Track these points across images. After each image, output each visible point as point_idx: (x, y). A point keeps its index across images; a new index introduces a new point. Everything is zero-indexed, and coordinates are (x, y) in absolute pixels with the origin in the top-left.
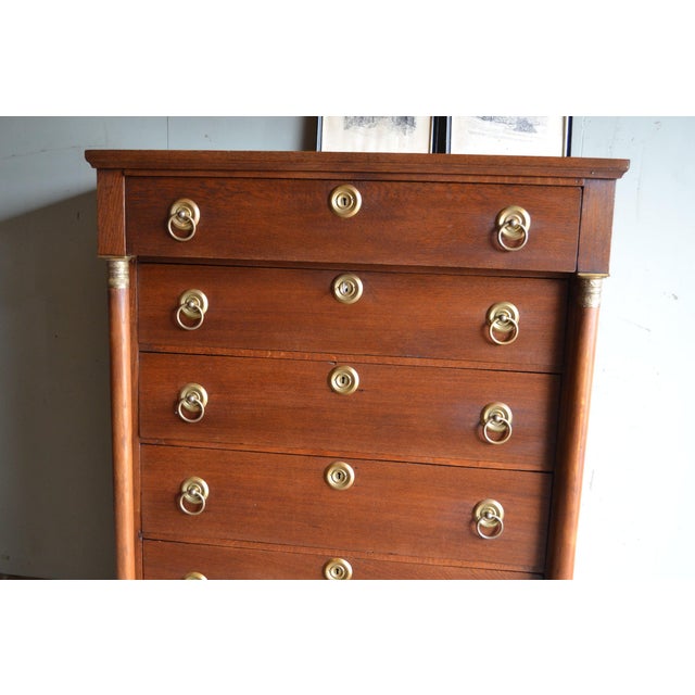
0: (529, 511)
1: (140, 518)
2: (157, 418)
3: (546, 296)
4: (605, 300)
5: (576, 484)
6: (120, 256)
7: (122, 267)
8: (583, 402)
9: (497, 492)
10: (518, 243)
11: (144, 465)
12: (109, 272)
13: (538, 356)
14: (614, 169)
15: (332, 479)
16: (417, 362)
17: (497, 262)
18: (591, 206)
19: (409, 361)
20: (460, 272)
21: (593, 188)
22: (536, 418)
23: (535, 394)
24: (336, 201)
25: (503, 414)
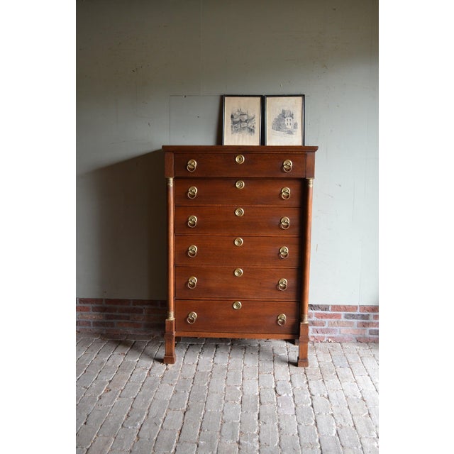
0: (295, 249)
1: (175, 260)
2: (182, 226)
3: (297, 185)
4: (314, 185)
5: (309, 239)
6: (172, 177)
7: (171, 180)
8: (309, 215)
9: (286, 244)
10: (289, 170)
11: (176, 242)
12: (168, 181)
13: (295, 203)
14: (315, 149)
15: (236, 243)
16: (261, 206)
17: (284, 176)
18: (309, 159)
19: (258, 206)
20: (273, 179)
21: (309, 154)
22: (296, 221)
23: (295, 214)
24: (237, 160)
25: (287, 220)
